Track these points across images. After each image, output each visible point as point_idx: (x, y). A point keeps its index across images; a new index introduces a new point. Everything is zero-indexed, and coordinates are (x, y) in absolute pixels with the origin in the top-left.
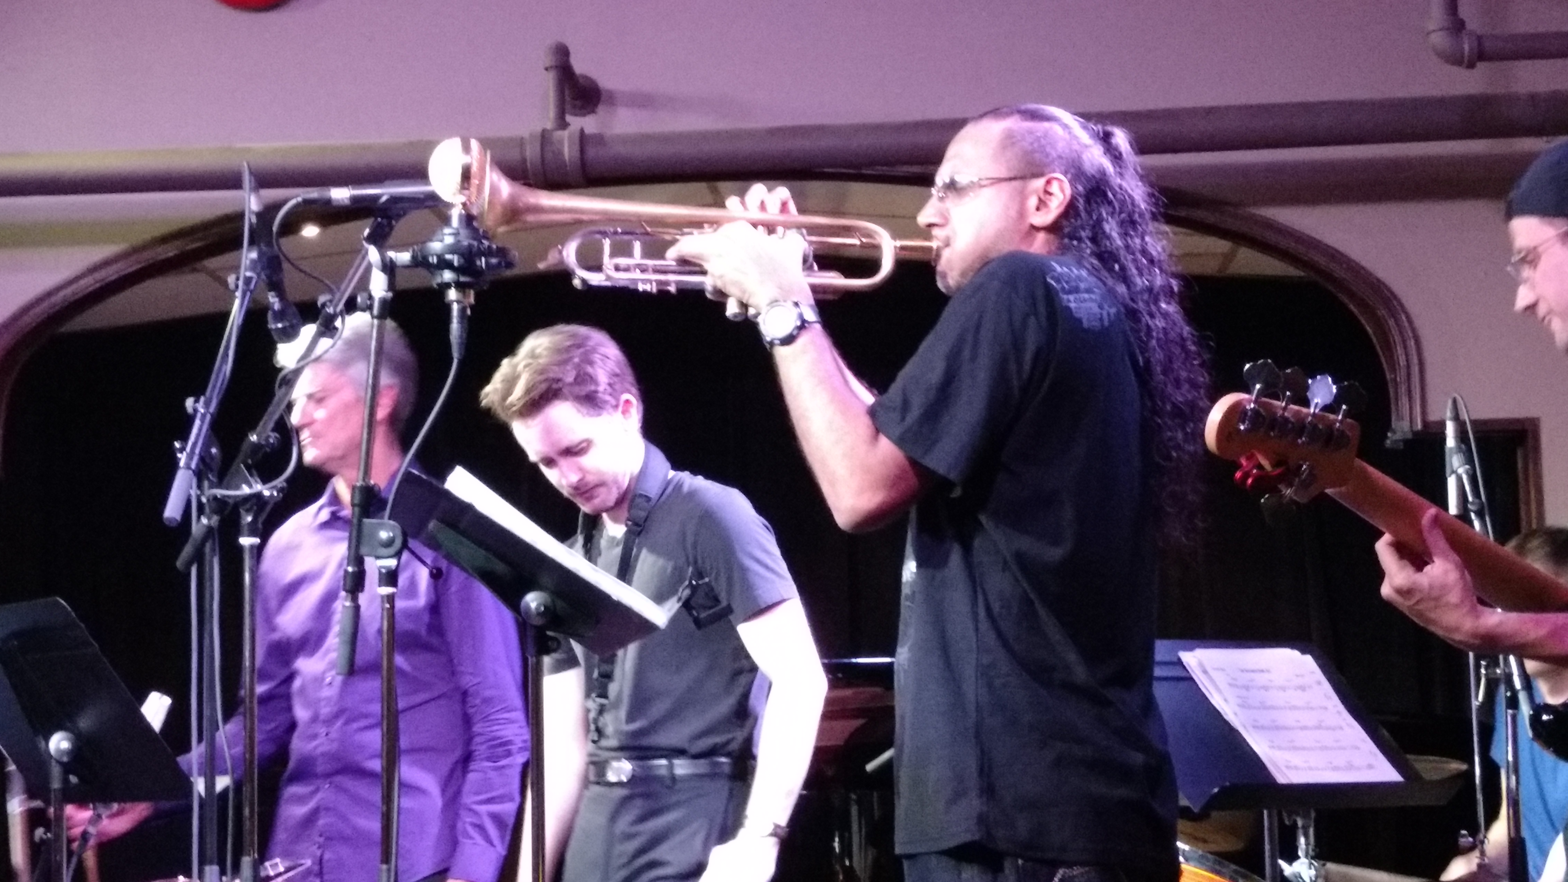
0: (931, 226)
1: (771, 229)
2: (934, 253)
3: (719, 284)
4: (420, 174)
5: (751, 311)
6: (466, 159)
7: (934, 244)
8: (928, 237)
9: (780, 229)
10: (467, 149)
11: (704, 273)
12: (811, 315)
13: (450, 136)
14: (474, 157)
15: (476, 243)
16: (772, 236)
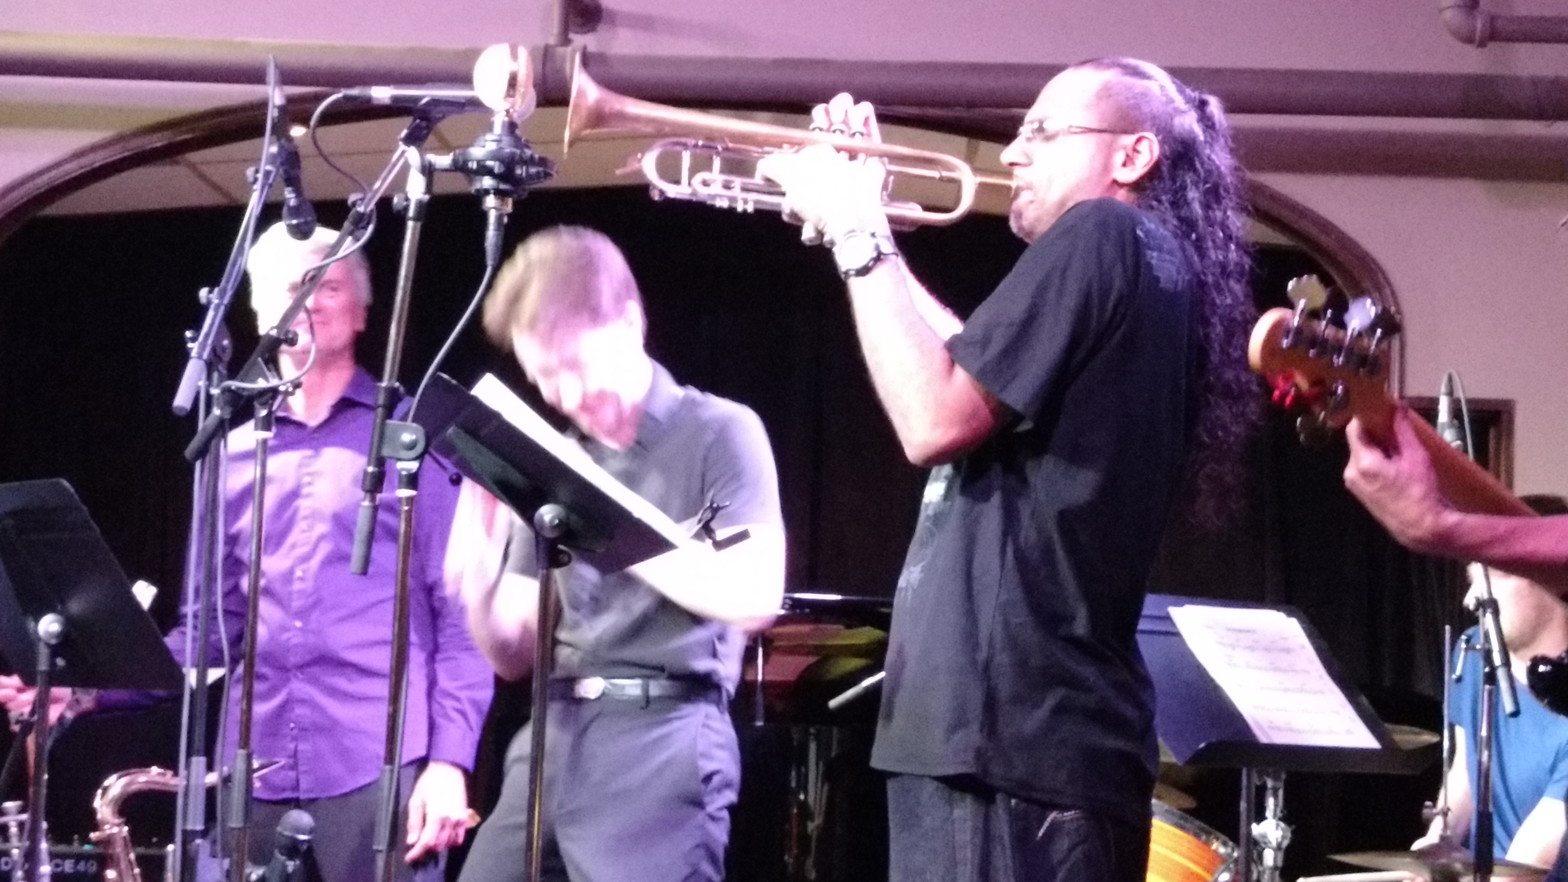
0: (1012, 164)
1: (853, 155)
2: (1013, 192)
3: (797, 209)
5: (826, 238)
6: (511, 66)
7: (1013, 184)
8: (1009, 175)
9: (861, 156)
10: (514, 56)
11: (783, 194)
12: (888, 247)
13: (499, 40)
14: (523, 67)
15: (518, 151)
16: (854, 162)
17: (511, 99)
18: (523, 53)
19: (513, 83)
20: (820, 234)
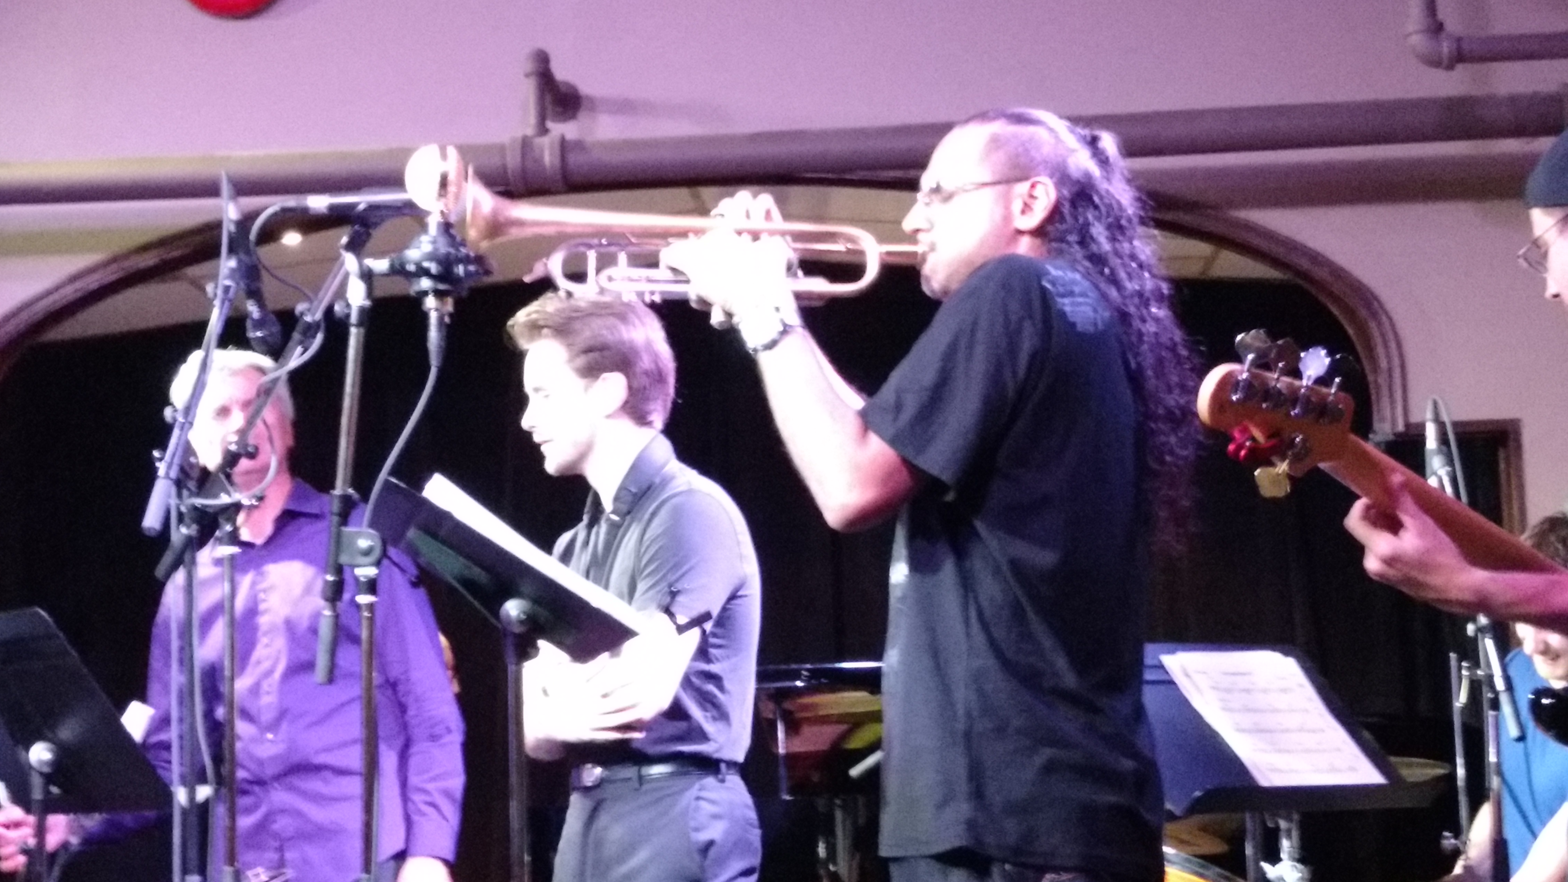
0: (917, 231)
2: (919, 257)
3: (704, 295)
4: (396, 181)
5: (734, 321)
6: (441, 167)
7: (919, 249)
8: (913, 241)
10: (444, 156)
11: (689, 282)
13: (428, 142)
14: (452, 164)
15: (452, 251)
16: (757, 242)
17: (443, 200)
18: (452, 152)
19: (444, 183)
20: (729, 315)
